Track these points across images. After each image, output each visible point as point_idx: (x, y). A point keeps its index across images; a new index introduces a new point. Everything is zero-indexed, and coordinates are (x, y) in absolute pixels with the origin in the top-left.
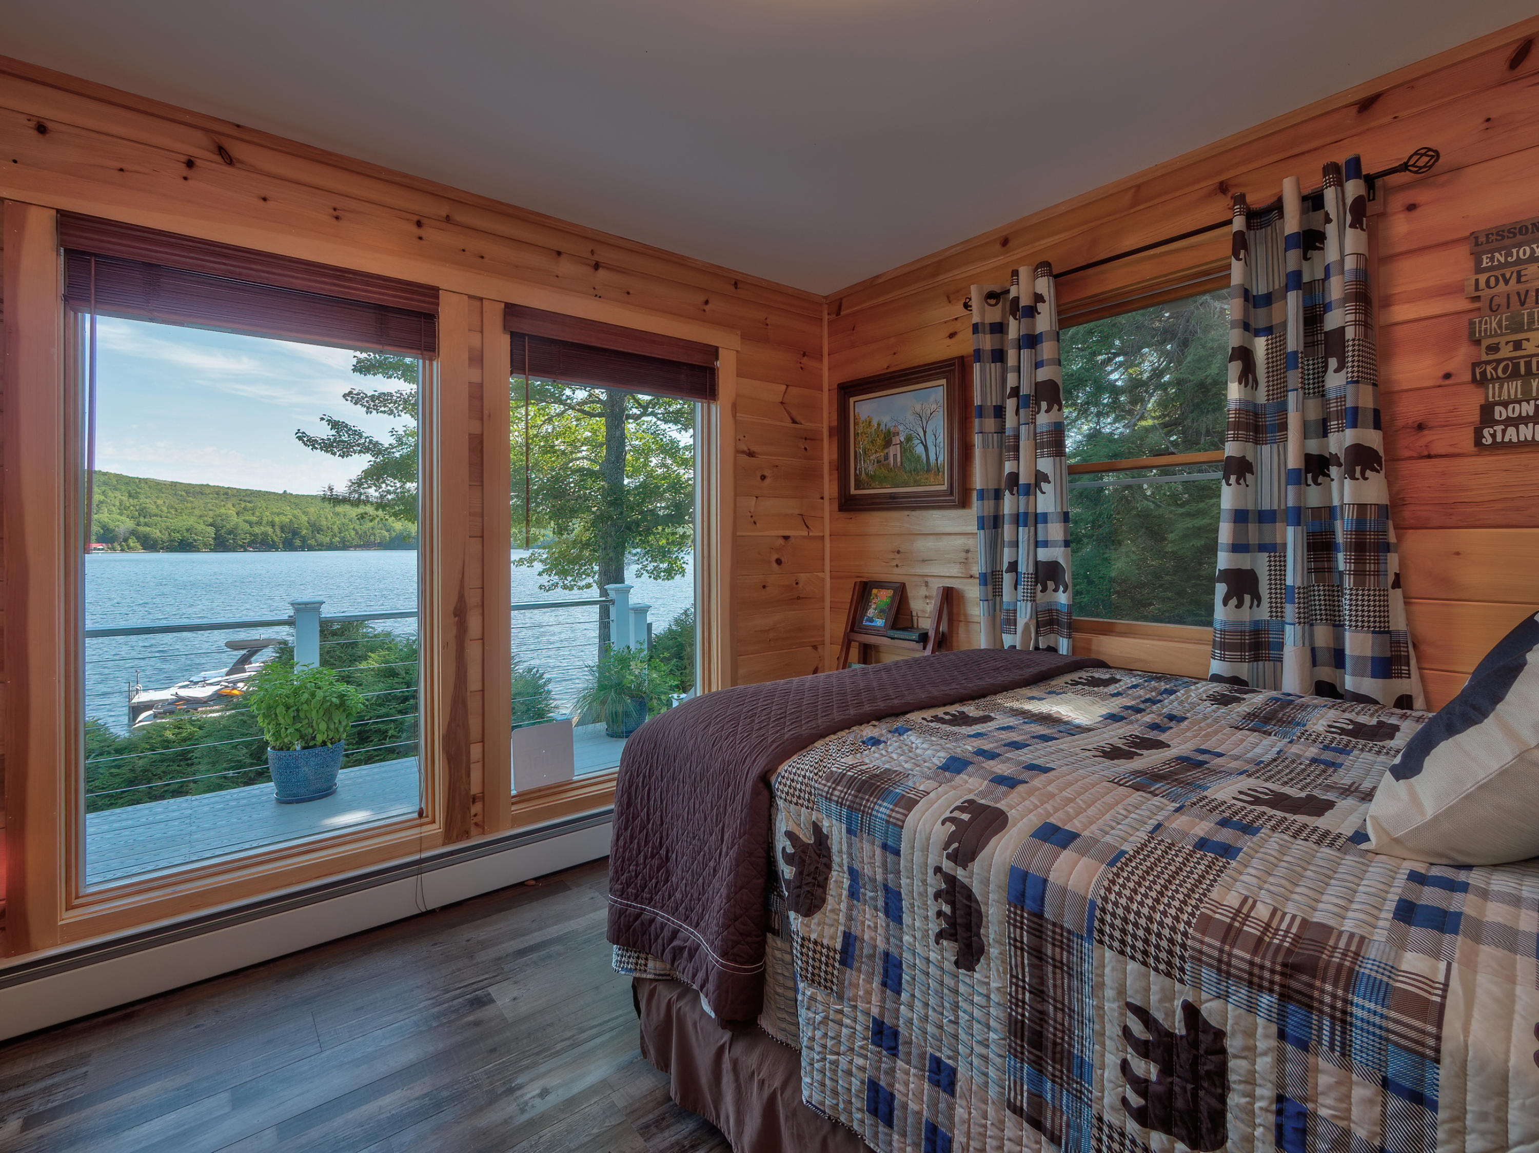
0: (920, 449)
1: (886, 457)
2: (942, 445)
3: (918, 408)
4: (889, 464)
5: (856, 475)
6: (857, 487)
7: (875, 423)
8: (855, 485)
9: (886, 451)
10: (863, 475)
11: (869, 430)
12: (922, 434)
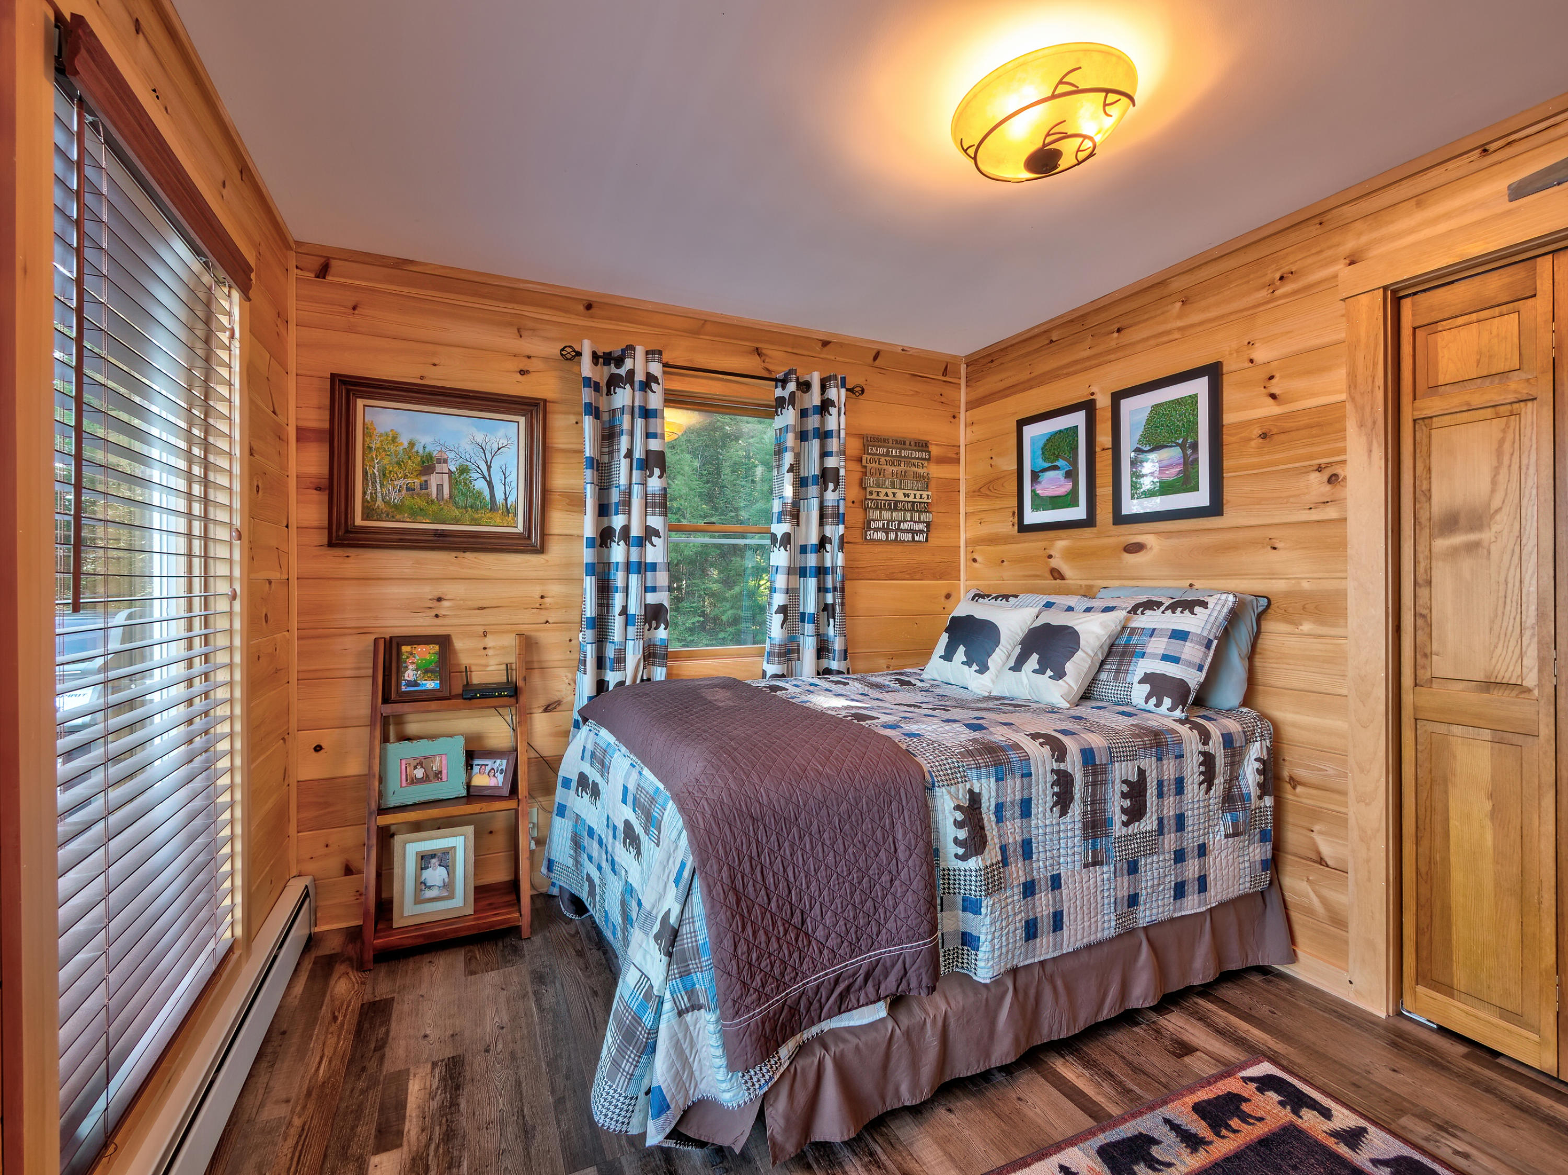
0: (481, 485)
1: (425, 486)
2: (514, 484)
3: (480, 438)
4: (429, 495)
5: (364, 500)
6: (366, 516)
7: (404, 441)
8: (363, 513)
9: (424, 478)
10: (379, 502)
11: (393, 448)
12: (484, 468)
